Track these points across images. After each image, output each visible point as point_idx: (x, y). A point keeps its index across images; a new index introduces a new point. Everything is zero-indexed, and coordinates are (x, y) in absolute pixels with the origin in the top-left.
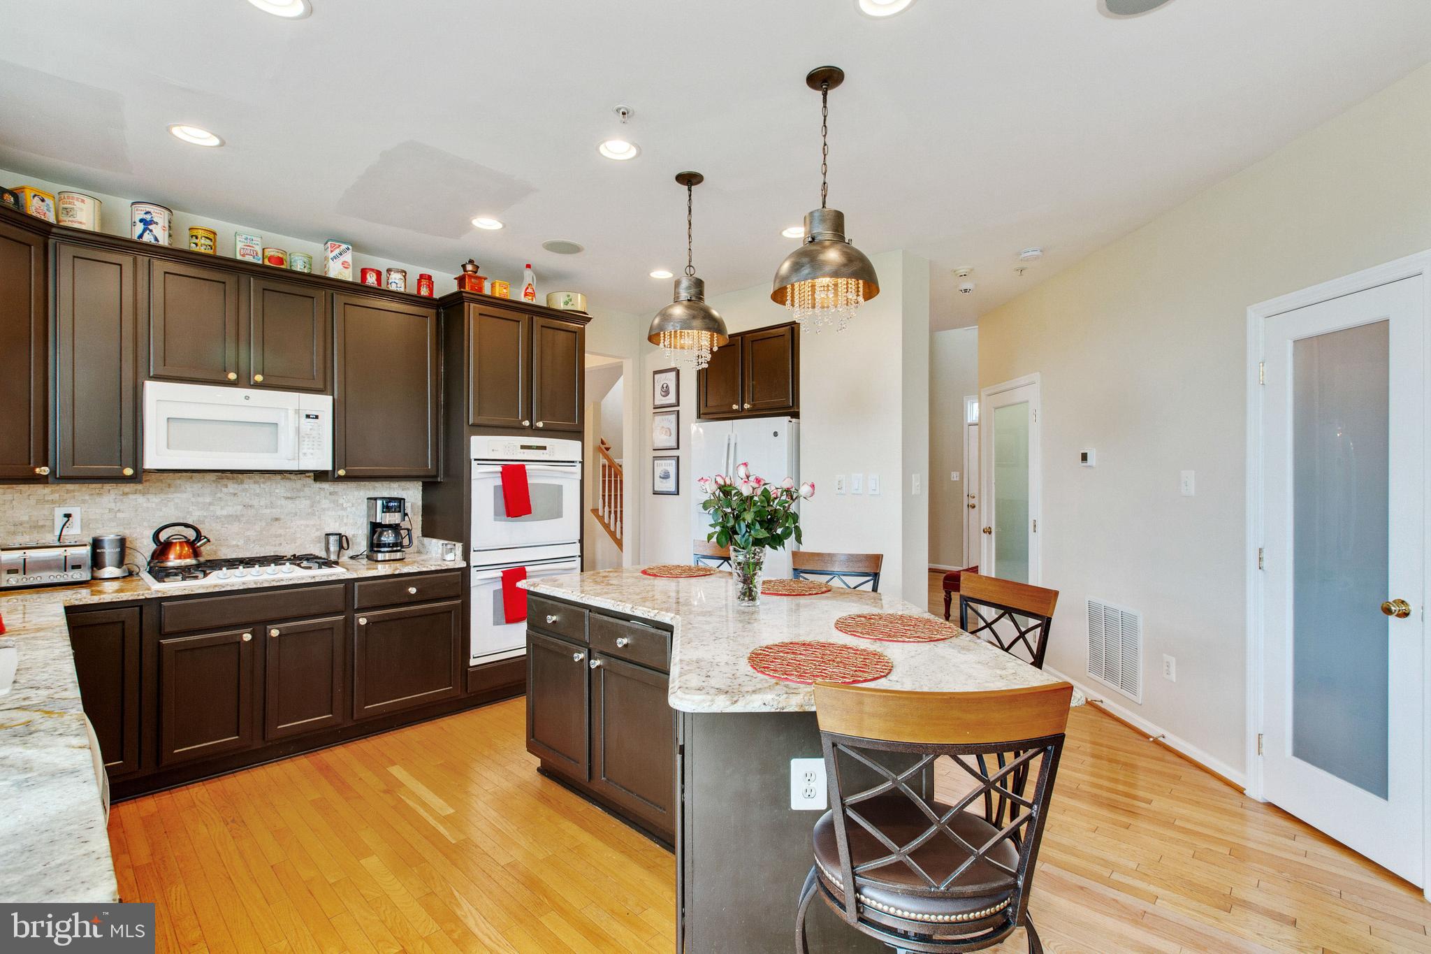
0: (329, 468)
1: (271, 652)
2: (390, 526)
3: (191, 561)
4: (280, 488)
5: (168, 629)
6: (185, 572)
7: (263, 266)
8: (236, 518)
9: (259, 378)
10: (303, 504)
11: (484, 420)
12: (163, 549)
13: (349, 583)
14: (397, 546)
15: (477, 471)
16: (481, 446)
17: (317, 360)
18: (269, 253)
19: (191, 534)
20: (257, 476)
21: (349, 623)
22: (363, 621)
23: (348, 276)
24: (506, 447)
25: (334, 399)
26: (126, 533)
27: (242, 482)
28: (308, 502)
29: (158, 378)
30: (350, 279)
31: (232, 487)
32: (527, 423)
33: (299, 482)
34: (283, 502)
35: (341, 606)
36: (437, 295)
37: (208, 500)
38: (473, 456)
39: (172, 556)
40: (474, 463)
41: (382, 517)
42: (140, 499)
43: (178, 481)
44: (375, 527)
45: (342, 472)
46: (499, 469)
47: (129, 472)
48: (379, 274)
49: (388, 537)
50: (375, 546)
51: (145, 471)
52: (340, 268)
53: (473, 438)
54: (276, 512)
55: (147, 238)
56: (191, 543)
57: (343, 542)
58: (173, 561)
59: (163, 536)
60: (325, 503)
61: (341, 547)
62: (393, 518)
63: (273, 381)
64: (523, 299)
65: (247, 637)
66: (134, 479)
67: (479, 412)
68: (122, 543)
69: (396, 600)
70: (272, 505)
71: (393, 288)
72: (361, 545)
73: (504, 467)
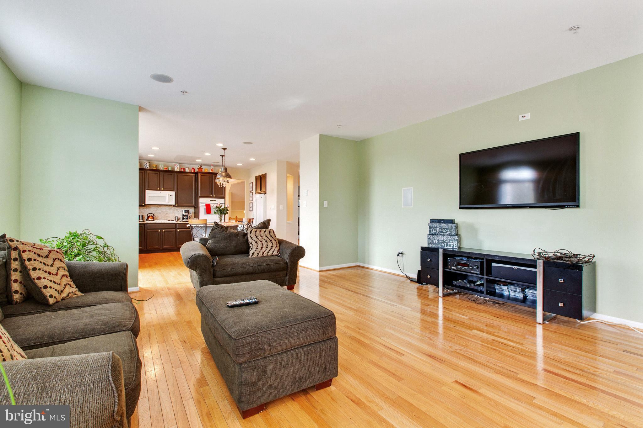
0: (174, 204)
1: (163, 234)
2: (186, 215)
3: (152, 219)
4: (167, 208)
5: (148, 228)
6: (151, 221)
7: (164, 170)
8: (160, 213)
9: (163, 189)
10: (171, 211)
11: (202, 195)
12: (148, 217)
13: (176, 224)
14: (187, 219)
15: (200, 205)
16: (201, 200)
17: (172, 185)
18: (165, 167)
19: (153, 215)
20: (164, 206)
21: (176, 231)
22: (178, 231)
23: (178, 170)
24: (207, 200)
25: (175, 192)
26: (143, 215)
27: (161, 207)
28: (172, 211)
29: (147, 190)
30: (178, 171)
31: (159, 208)
32: (211, 196)
33: (171, 207)
34: (169, 211)
35: (174, 228)
36: (195, 172)
37: (156, 210)
38: (200, 202)
39: (150, 218)
40: (200, 203)
41: (184, 214)
42: (145, 209)
43: (151, 206)
44: (183, 215)
45: (177, 205)
46: (205, 204)
47: (143, 204)
48: (184, 169)
49: (186, 217)
50: (183, 219)
51: (146, 205)
52: (177, 169)
53: (200, 199)
54: (167, 212)
55: (146, 168)
56: (153, 217)
57: (178, 218)
58: (150, 219)
59: (148, 215)
60: (175, 211)
61: (178, 219)
62: (186, 214)
63: (165, 189)
64: (211, 172)
65: (159, 231)
66: (144, 206)
67: (201, 194)
68: (143, 216)
69: (184, 228)
70: (166, 211)
71: (187, 171)
72: (181, 219)
73: (206, 204)
